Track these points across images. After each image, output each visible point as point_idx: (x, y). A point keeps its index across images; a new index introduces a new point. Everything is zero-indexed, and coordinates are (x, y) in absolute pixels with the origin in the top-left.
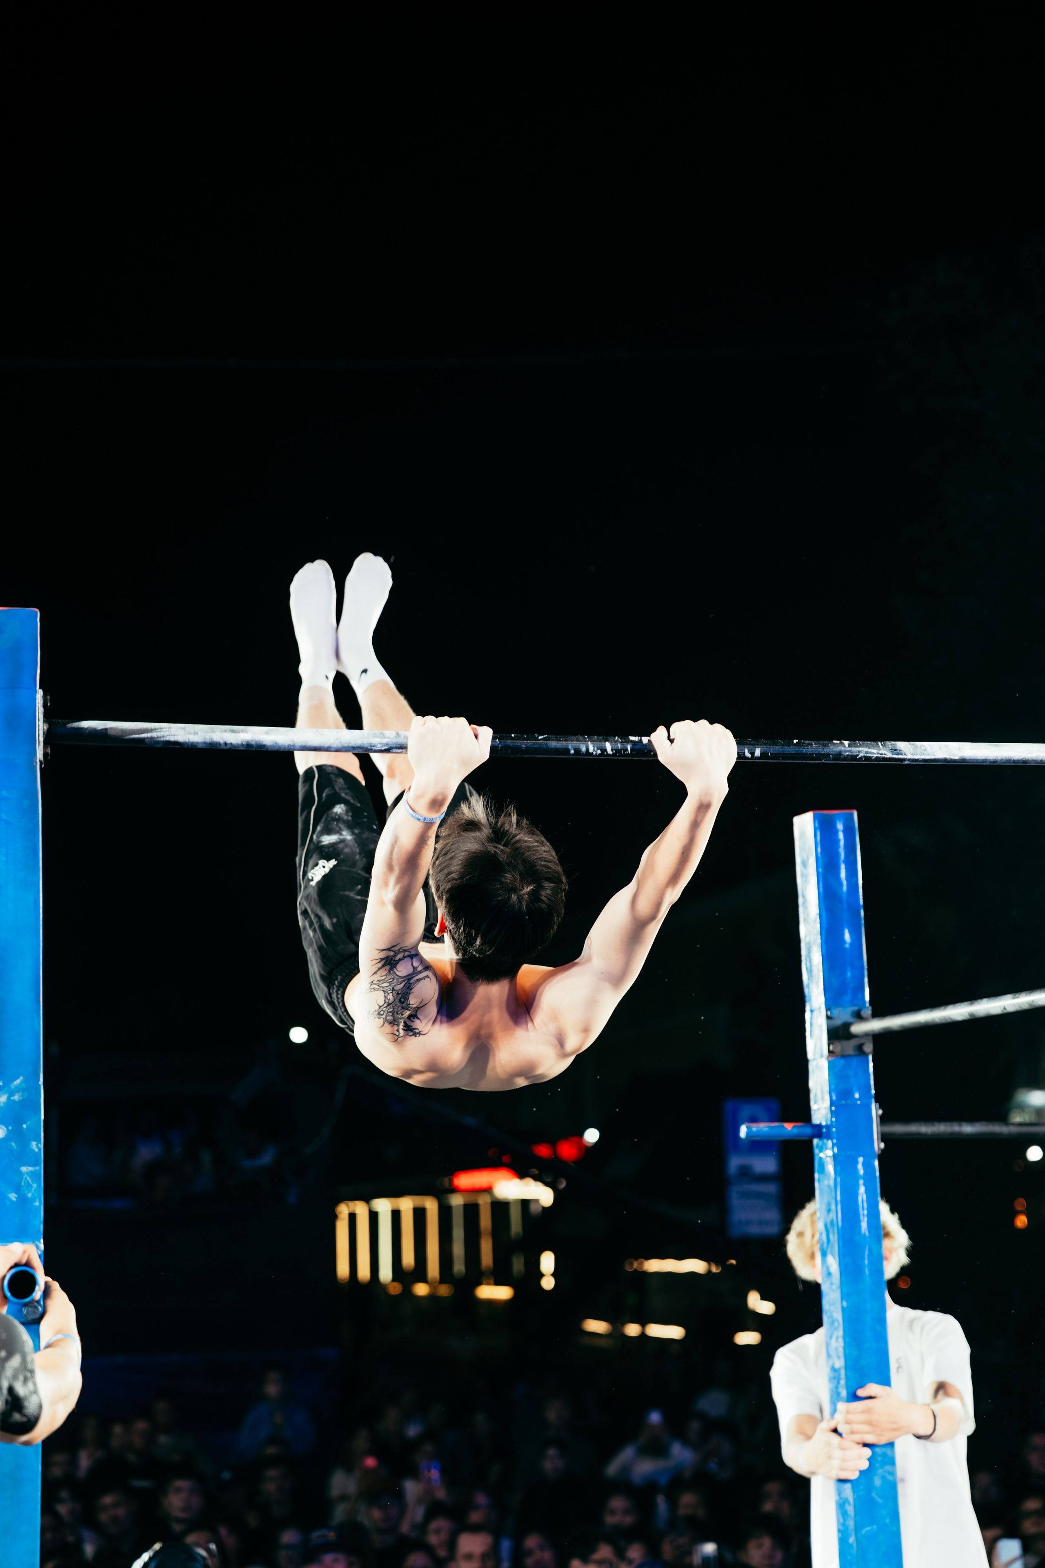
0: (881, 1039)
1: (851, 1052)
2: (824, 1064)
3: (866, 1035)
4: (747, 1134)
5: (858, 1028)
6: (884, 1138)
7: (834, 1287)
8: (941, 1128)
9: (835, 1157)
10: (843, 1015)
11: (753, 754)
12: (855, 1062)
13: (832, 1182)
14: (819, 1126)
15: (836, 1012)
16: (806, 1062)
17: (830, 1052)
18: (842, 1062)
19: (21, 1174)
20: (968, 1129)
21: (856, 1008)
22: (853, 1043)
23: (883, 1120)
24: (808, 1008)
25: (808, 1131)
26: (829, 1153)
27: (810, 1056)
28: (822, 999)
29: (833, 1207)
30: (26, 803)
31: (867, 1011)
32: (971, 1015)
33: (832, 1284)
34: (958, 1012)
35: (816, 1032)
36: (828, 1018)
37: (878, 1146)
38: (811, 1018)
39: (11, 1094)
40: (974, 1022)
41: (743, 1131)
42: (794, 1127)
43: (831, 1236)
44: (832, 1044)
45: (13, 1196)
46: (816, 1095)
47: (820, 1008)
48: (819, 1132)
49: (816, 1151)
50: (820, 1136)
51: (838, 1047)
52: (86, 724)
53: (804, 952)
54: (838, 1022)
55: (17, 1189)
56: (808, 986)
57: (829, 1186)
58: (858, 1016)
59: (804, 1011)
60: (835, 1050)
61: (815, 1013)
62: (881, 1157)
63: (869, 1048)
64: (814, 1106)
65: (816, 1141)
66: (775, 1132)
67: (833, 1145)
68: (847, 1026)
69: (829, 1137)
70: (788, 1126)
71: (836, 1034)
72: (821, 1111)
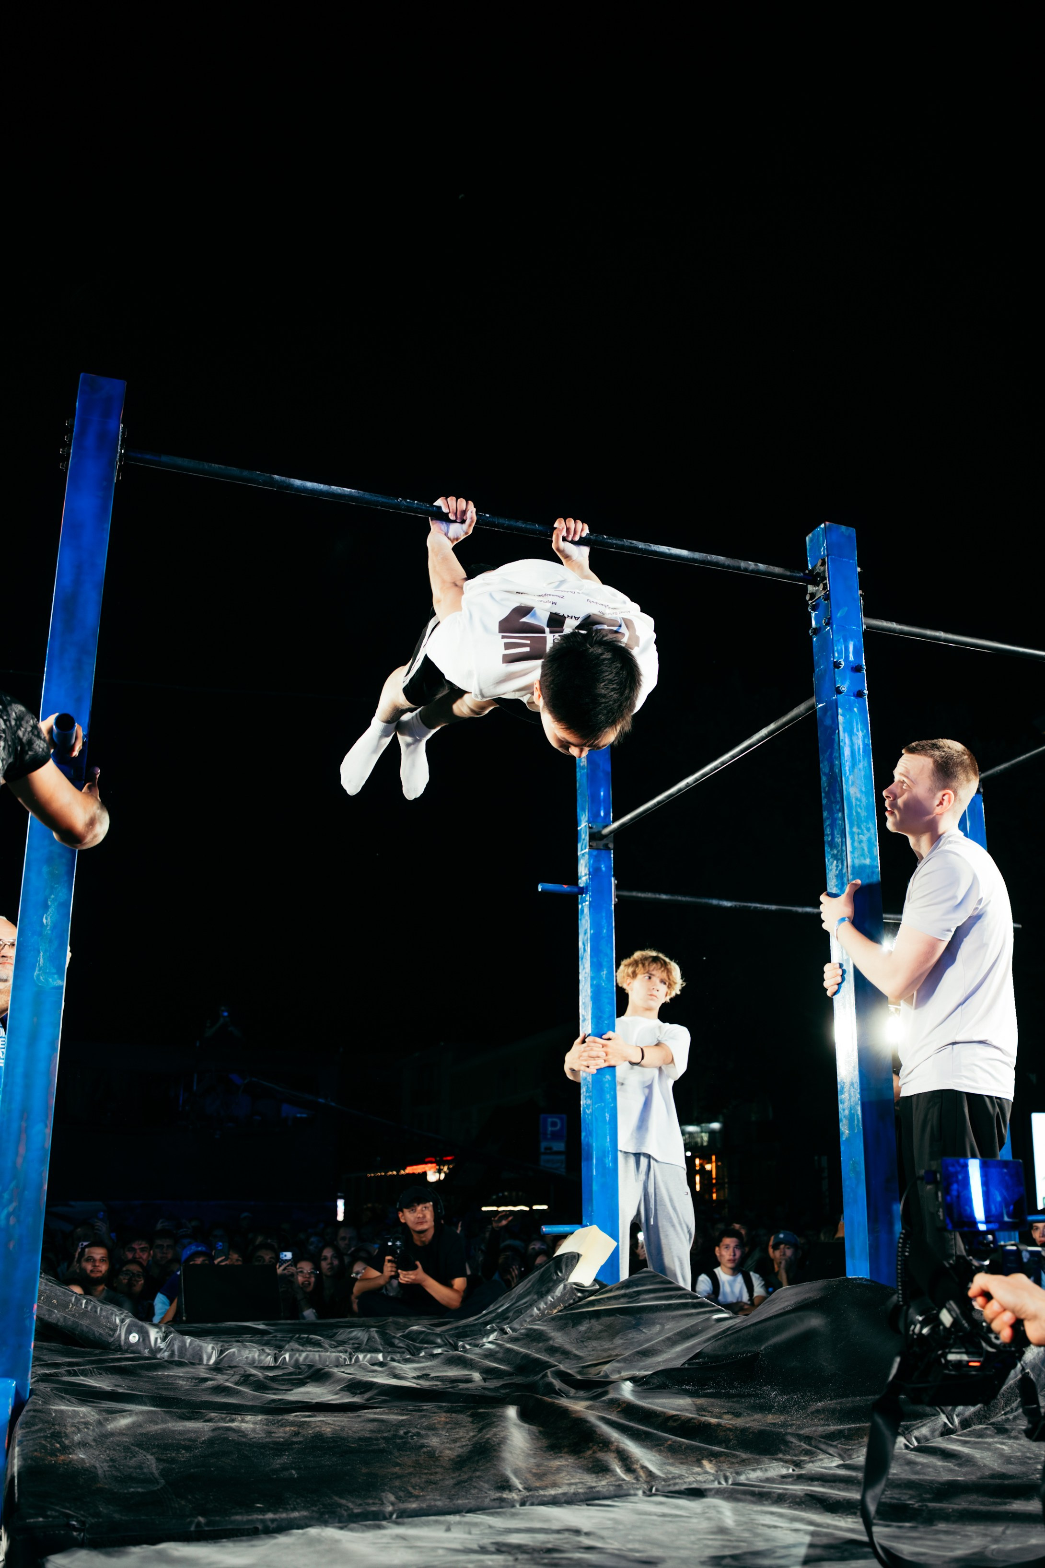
0: (618, 832)
1: (601, 847)
2: (586, 853)
3: (610, 833)
5: (606, 831)
6: (617, 896)
8: (649, 895)
9: (590, 904)
12: (603, 854)
14: (582, 888)
15: (593, 826)
17: (590, 846)
18: (595, 853)
22: (602, 841)
23: (618, 887)
25: (575, 890)
26: (587, 901)
28: (587, 818)
29: (588, 930)
31: (611, 820)
33: (586, 973)
35: (582, 838)
36: (589, 828)
37: (614, 900)
41: (541, 887)
42: (568, 887)
43: (587, 947)
44: (591, 842)
46: (581, 873)
47: (585, 825)
48: (582, 891)
49: (580, 900)
50: (582, 893)
51: (594, 844)
54: (595, 830)
58: (606, 825)
59: (577, 830)
62: (616, 907)
63: (611, 844)
64: (580, 877)
65: (580, 896)
66: (558, 889)
67: (590, 897)
68: (600, 832)
69: (587, 892)
70: (565, 886)
71: (594, 837)
72: (583, 881)
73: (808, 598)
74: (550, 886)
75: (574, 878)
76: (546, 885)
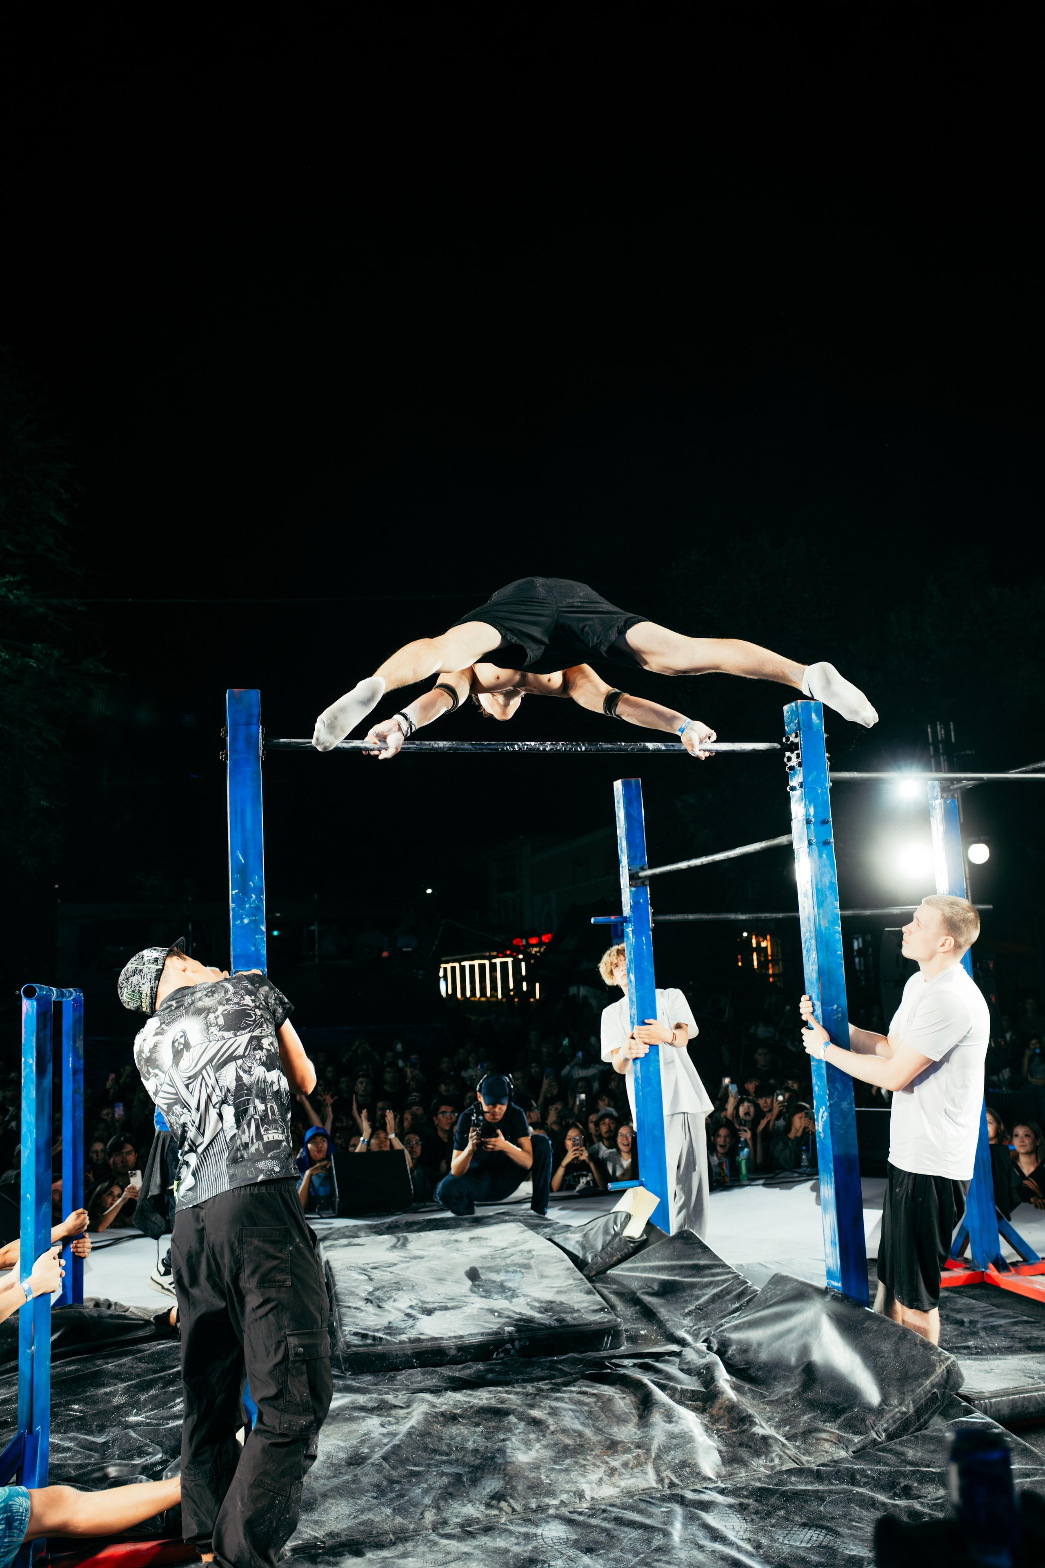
0: (652, 878)
1: (640, 884)
2: (628, 890)
3: (646, 877)
4: (594, 922)
5: (642, 874)
6: (654, 921)
8: (679, 917)
9: (632, 930)
10: (636, 868)
11: (581, 749)
12: (641, 889)
14: (626, 917)
15: (632, 868)
16: (620, 889)
17: (630, 884)
18: (636, 889)
19: (256, 939)
20: (691, 917)
21: (641, 865)
22: (640, 881)
23: (654, 914)
24: (621, 866)
25: (621, 920)
26: (631, 929)
27: (622, 887)
28: (627, 861)
30: (255, 776)
31: (646, 866)
32: (689, 866)
34: (683, 865)
35: (624, 876)
36: (629, 870)
37: (651, 925)
39: (251, 904)
40: (690, 869)
41: (593, 920)
42: (615, 918)
44: (631, 881)
45: (253, 949)
46: (624, 904)
47: (626, 866)
48: (626, 920)
49: (625, 927)
50: (626, 922)
51: (634, 882)
52: (282, 740)
53: (619, 841)
54: (633, 872)
55: (255, 945)
56: (621, 855)
58: (643, 869)
59: (619, 867)
60: (633, 884)
61: (624, 868)
62: (654, 930)
63: (647, 882)
64: (624, 909)
65: (624, 924)
66: (607, 920)
67: (632, 925)
68: (637, 873)
69: (630, 922)
70: (613, 918)
71: (633, 877)
72: (627, 911)
73: (785, 760)
74: (601, 919)
75: (618, 910)
76: (597, 918)
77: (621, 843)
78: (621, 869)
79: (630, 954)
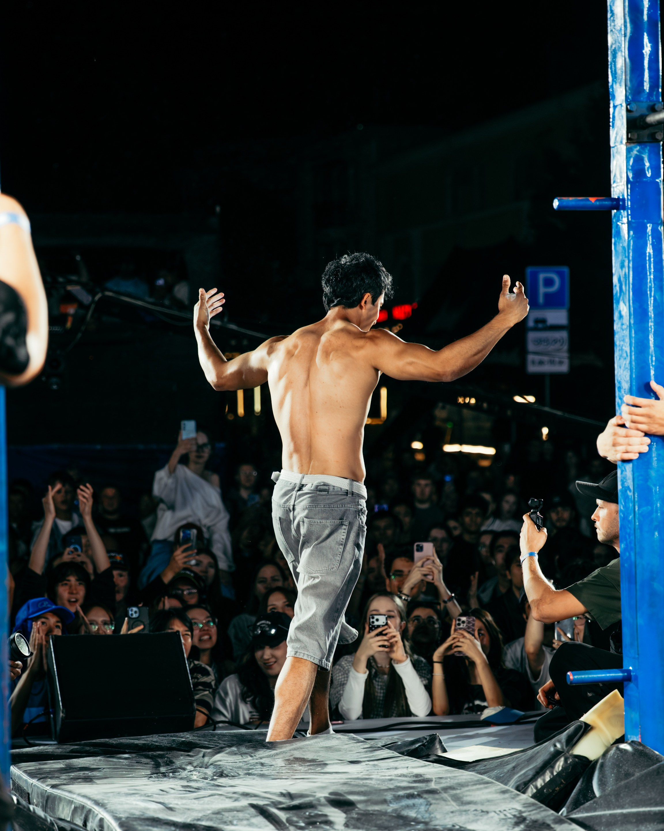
1: (646, 140)
2: (624, 148)
3: (658, 123)
4: (559, 206)
5: (652, 118)
7: (624, 327)
9: (628, 223)
10: (640, 109)
12: (649, 147)
13: (626, 244)
14: (617, 200)
15: (633, 107)
16: (608, 149)
17: (628, 139)
18: (637, 147)
21: (652, 103)
22: (647, 132)
24: (611, 105)
25: (607, 203)
26: (625, 220)
27: (612, 144)
28: (623, 96)
29: (626, 264)
31: (659, 105)
33: (622, 324)
35: (617, 124)
36: (628, 111)
38: (614, 113)
41: (556, 203)
42: (597, 200)
43: (624, 287)
44: (630, 132)
46: (615, 176)
47: (621, 105)
48: (619, 204)
49: (614, 220)
50: (618, 208)
51: (635, 135)
53: (610, 59)
54: (636, 114)
56: (612, 86)
57: (624, 248)
58: (653, 110)
59: (609, 107)
60: (632, 138)
61: (617, 109)
63: (659, 135)
64: (614, 185)
65: (614, 212)
66: (582, 203)
67: (628, 215)
68: (643, 117)
69: (624, 208)
70: (593, 200)
71: (634, 124)
72: (618, 188)
74: (571, 201)
75: (603, 187)
76: (565, 199)
77: (614, 62)
78: (611, 110)
79: (622, 266)
